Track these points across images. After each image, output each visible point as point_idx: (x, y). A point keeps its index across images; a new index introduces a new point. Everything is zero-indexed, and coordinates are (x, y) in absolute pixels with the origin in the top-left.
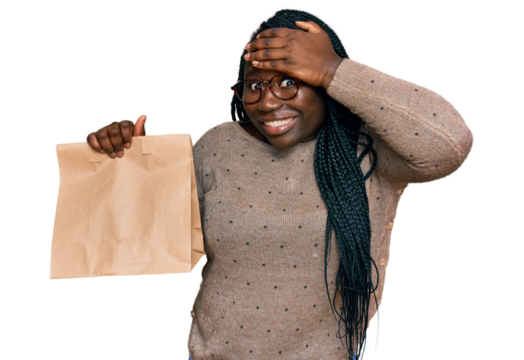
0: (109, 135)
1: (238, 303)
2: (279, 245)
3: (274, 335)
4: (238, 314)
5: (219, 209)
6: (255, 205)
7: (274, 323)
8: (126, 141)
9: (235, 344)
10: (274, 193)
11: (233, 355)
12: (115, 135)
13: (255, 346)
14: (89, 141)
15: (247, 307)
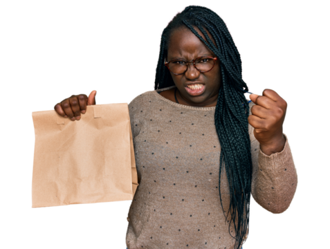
0: (71, 105)
1: (157, 210)
2: (185, 171)
3: (183, 234)
4: (158, 218)
5: (145, 145)
6: (170, 142)
7: (183, 225)
8: (82, 109)
9: (157, 239)
10: (183, 133)
11: (156, 246)
12: (75, 105)
13: (170, 240)
14: (56, 109)
15: (164, 213)
